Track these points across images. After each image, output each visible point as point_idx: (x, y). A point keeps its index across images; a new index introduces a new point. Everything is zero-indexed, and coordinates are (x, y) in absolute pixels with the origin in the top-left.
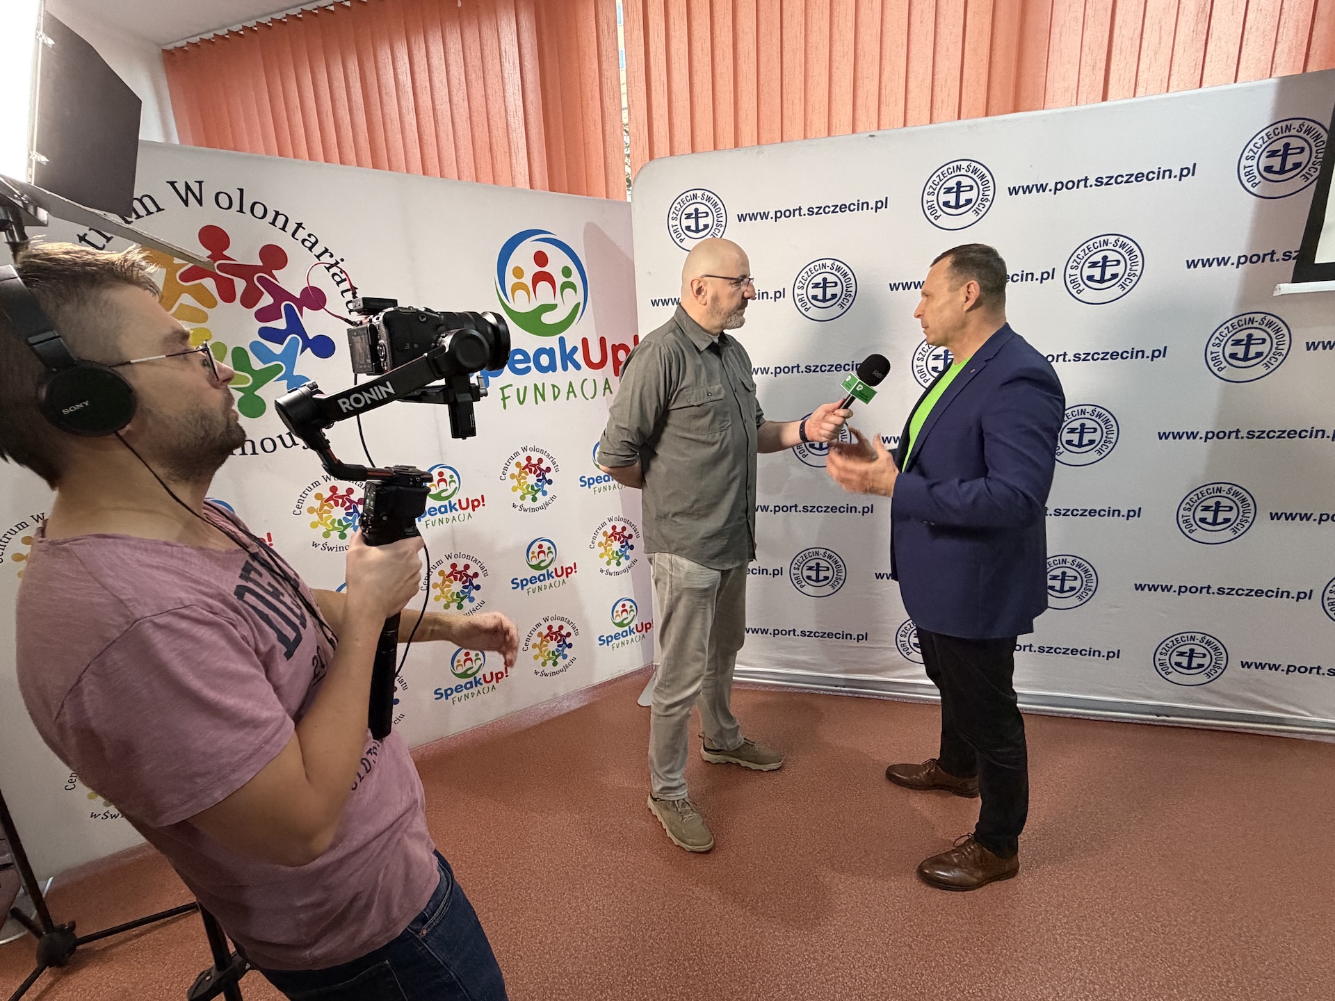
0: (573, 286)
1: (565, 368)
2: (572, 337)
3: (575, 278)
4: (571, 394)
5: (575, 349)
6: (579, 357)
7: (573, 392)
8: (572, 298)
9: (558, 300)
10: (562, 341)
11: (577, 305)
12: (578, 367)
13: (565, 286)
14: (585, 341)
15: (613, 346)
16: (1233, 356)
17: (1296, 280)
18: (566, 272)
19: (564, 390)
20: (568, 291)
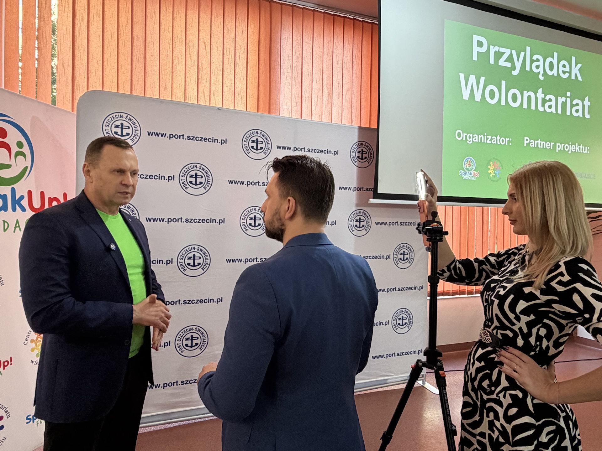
0: (24, 155)
1: (14, 209)
2: (21, 189)
3: (26, 149)
4: (17, 229)
5: (22, 197)
6: (25, 203)
7: (19, 227)
8: (21, 163)
9: (12, 162)
10: (13, 190)
11: (27, 167)
12: (23, 210)
13: (18, 154)
14: (30, 193)
15: (50, 198)
16: (356, 226)
17: (374, 198)
18: (20, 145)
19: (13, 224)
20: (20, 157)
